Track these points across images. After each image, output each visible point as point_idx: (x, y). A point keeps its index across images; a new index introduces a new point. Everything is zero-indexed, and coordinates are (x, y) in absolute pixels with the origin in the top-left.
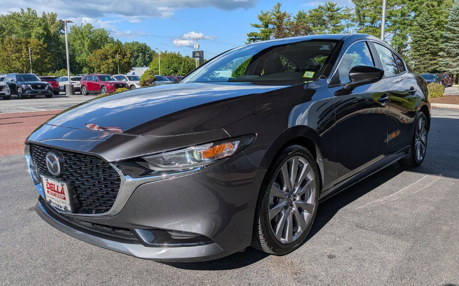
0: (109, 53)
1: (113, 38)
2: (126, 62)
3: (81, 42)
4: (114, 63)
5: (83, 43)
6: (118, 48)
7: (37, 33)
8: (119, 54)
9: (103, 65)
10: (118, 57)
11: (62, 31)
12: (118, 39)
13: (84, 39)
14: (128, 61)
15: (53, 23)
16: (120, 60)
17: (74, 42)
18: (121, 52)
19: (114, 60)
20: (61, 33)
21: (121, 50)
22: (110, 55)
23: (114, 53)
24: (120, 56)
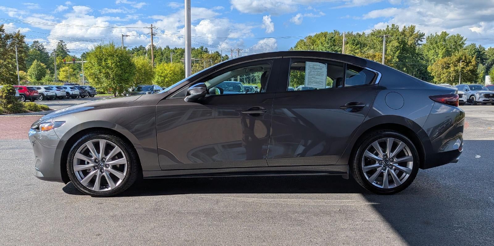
0: (452, 62)
1: (475, 44)
2: (470, 70)
3: (435, 51)
4: (456, 71)
5: (437, 53)
6: (462, 56)
7: (392, 46)
8: (463, 61)
9: (443, 74)
10: (461, 65)
11: (419, 42)
12: (480, 45)
13: (439, 49)
14: (472, 69)
15: (411, 35)
16: (463, 68)
17: (428, 52)
18: (465, 59)
19: (456, 68)
20: (418, 44)
21: (465, 57)
22: (452, 63)
23: (457, 61)
24: (463, 64)
